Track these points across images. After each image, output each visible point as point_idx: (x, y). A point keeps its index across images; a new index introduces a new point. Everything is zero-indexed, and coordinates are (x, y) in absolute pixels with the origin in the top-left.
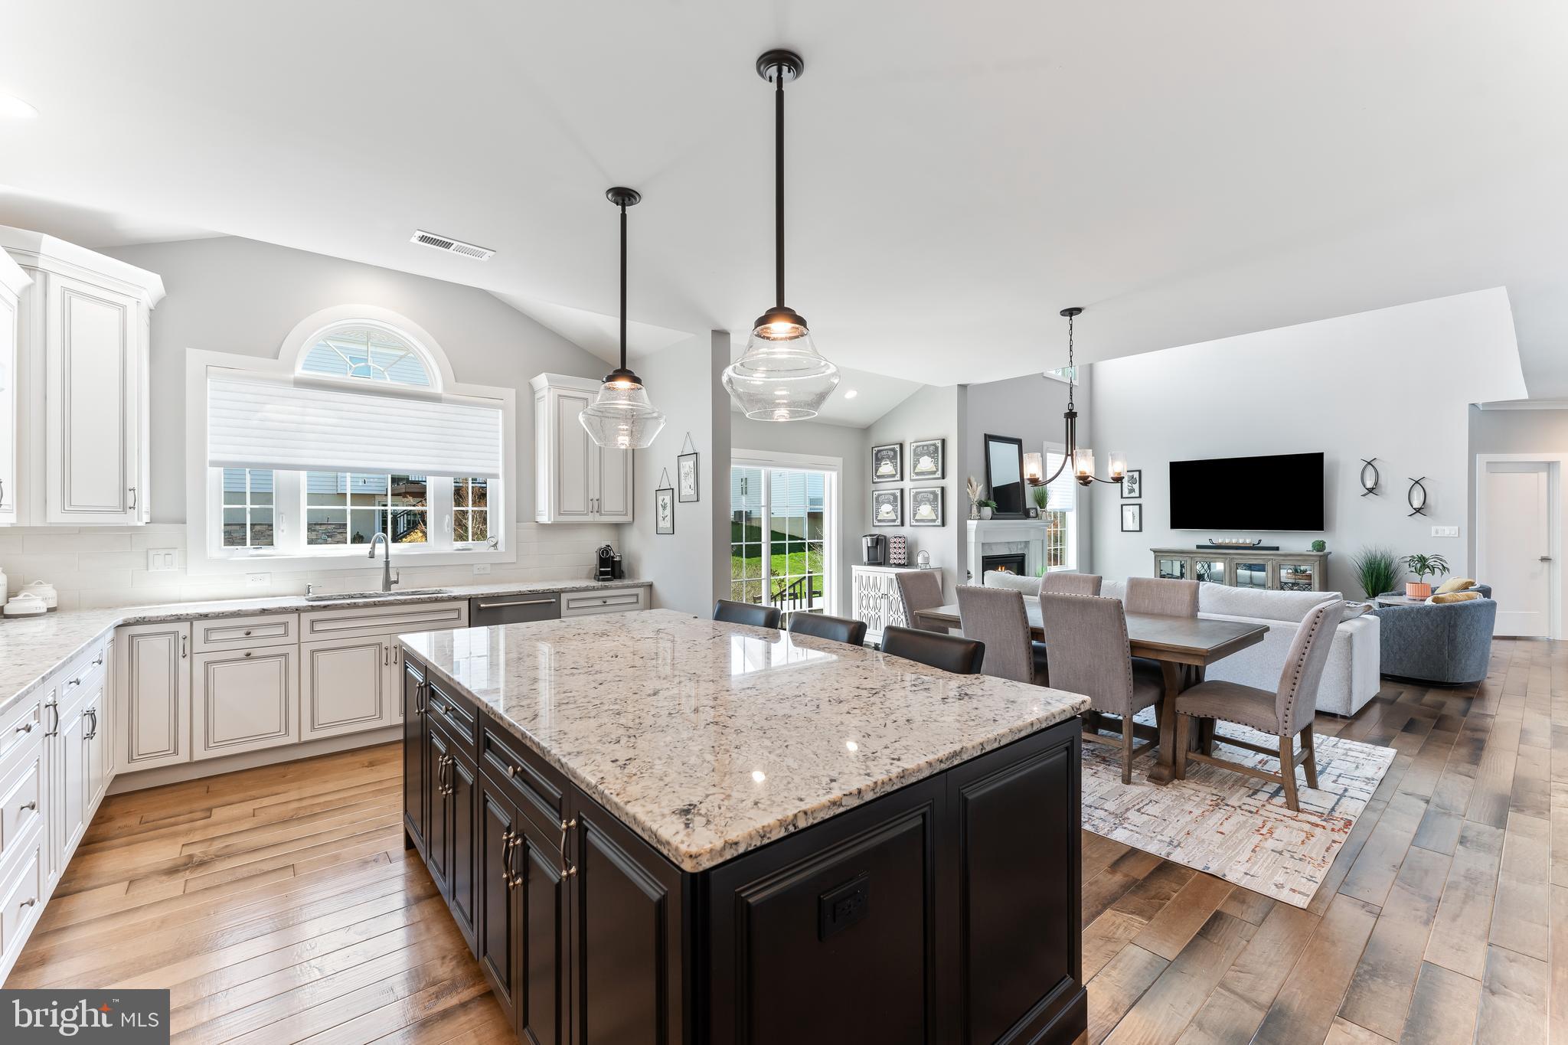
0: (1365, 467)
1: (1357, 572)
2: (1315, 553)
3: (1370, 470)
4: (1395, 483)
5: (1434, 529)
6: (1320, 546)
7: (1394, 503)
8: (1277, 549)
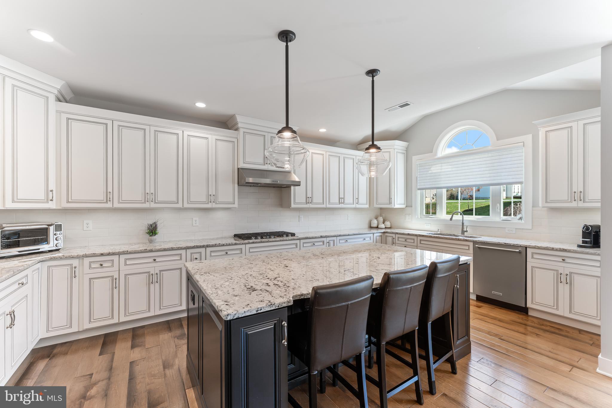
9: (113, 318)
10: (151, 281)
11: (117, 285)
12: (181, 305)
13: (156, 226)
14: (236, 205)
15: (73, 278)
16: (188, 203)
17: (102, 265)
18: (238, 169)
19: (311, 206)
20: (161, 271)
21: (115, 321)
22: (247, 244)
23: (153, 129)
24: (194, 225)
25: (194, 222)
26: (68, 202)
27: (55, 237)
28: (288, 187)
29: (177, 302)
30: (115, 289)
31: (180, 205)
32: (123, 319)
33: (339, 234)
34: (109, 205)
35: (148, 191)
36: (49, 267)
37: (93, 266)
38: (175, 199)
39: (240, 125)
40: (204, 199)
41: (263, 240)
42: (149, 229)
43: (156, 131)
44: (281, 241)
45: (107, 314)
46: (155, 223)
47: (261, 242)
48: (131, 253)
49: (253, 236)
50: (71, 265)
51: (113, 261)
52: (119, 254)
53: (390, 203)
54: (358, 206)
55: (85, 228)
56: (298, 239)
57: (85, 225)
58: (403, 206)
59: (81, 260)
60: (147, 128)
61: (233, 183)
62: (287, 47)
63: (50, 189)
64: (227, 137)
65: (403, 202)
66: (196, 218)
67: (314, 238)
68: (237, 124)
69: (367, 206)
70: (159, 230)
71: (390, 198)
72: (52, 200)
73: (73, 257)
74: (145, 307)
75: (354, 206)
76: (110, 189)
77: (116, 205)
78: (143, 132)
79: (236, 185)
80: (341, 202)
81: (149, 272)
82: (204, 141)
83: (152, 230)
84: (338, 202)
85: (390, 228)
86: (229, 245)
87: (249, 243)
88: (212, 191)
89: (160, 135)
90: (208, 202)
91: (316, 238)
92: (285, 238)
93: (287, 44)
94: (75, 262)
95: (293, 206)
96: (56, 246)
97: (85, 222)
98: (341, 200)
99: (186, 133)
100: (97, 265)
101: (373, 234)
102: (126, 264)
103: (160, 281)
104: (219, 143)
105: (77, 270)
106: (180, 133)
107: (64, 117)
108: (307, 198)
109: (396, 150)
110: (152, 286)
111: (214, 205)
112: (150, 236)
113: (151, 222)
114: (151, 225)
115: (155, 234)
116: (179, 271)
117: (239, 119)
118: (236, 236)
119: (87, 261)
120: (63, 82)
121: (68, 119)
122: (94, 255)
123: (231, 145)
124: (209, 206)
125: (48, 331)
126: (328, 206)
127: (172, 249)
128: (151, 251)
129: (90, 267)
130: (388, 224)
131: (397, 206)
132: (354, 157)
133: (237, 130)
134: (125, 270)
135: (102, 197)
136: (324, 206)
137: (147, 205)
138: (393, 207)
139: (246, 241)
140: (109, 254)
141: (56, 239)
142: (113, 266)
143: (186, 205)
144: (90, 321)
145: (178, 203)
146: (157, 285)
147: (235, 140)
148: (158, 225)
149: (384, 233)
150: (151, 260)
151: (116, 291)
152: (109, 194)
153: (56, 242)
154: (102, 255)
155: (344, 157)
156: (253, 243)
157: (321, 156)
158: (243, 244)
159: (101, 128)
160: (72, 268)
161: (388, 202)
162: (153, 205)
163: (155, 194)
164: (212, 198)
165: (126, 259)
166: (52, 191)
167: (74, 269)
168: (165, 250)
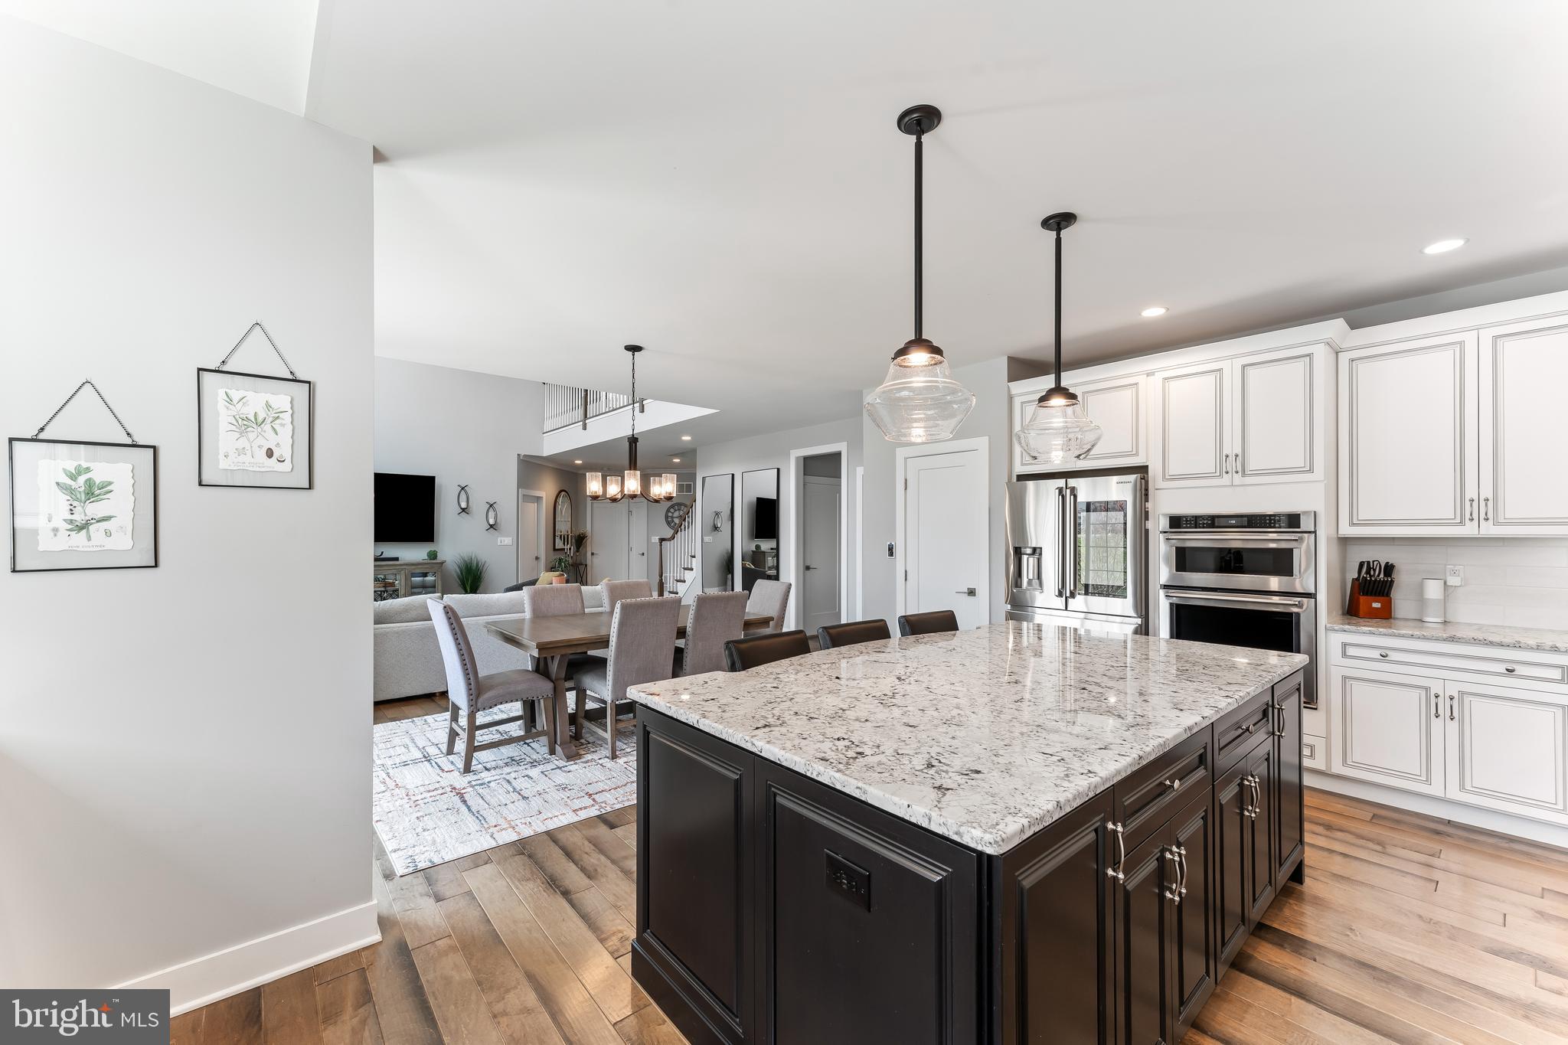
0: (460, 492)
1: (456, 571)
2: (429, 561)
3: (463, 494)
4: (478, 507)
5: (499, 539)
6: (433, 555)
7: (477, 521)
8: (397, 559)
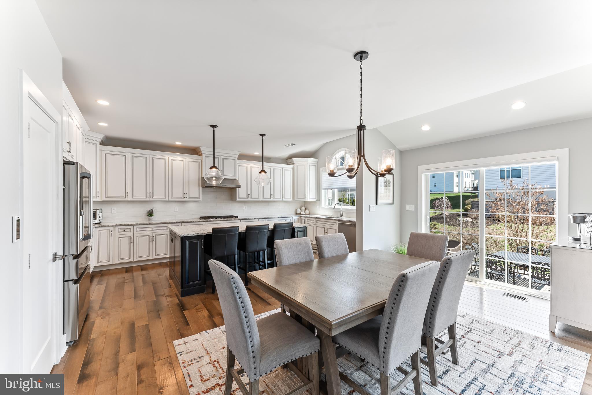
9: (130, 258)
10: (150, 240)
11: (133, 242)
12: (167, 254)
13: (153, 211)
14: (201, 199)
15: (110, 237)
16: (171, 198)
17: (124, 231)
18: (202, 178)
19: (250, 200)
20: (156, 235)
21: (131, 260)
22: (206, 221)
23: (151, 157)
24: (175, 211)
25: (175, 209)
26: (106, 198)
27: (99, 216)
28: (235, 188)
29: (165, 252)
30: (131, 244)
31: (166, 199)
32: (135, 260)
33: (267, 217)
34: (127, 199)
35: (148, 191)
36: (99, 231)
37: (120, 231)
38: (163, 196)
39: (203, 152)
40: (181, 196)
41: (216, 220)
42: (148, 213)
43: (153, 158)
44: (227, 220)
45: (128, 256)
46: (152, 210)
47: (215, 221)
48: (140, 225)
49: (210, 218)
50: (109, 230)
51: (130, 228)
52: (134, 225)
53: (305, 198)
54: (284, 200)
55: (113, 212)
56: (239, 220)
57: (113, 210)
58: (315, 200)
59: (114, 228)
60: (148, 156)
61: (199, 186)
62: (214, 131)
63: (98, 191)
64: (195, 159)
65: (315, 197)
66: (177, 208)
67: (250, 219)
68: (200, 151)
69: (291, 200)
70: (154, 213)
71: (305, 195)
72: (98, 197)
73: (110, 226)
74: (147, 254)
75: (281, 200)
76: (127, 191)
77: (131, 199)
78: (145, 158)
79: (201, 188)
80: (271, 197)
81: (149, 235)
82: (181, 162)
83: (150, 214)
84: (269, 197)
85: (309, 214)
86: (195, 222)
87: (207, 221)
88: (186, 191)
89: (155, 160)
90: (183, 198)
91: (251, 219)
92: (231, 219)
93: (214, 129)
94: (111, 229)
95: (238, 199)
96: (99, 221)
97: (113, 208)
98: (272, 196)
99: (170, 158)
100: (122, 231)
101: (293, 217)
102: (137, 231)
103: (155, 241)
104: (190, 163)
105: (112, 232)
106: (167, 158)
107: (104, 152)
108: (247, 195)
109: (309, 164)
110: (151, 243)
111: (187, 199)
112: (149, 217)
113: (150, 209)
114: (150, 211)
115: (152, 216)
116: (166, 236)
117: (202, 149)
118: (201, 218)
119: (117, 228)
120: (104, 135)
121: (106, 154)
122: (121, 225)
123: (197, 164)
124: (184, 200)
125: (98, 262)
126: (262, 200)
127: (162, 223)
128: (151, 224)
129: (119, 231)
130: (307, 212)
131: (310, 200)
132: (282, 168)
133: (201, 155)
134: (136, 234)
135: (123, 195)
136: (259, 200)
137: (147, 199)
138: (307, 200)
139: (206, 220)
140: (128, 225)
141: (99, 217)
142: (130, 231)
143: (170, 199)
144: (119, 259)
145: (165, 198)
146: (154, 243)
147: (200, 161)
148: (154, 211)
149: (300, 217)
150: (150, 229)
151: (132, 245)
152: (127, 193)
153: (99, 219)
154: (125, 225)
155: (274, 169)
156: (210, 221)
157: (258, 168)
158: (203, 222)
159: (123, 157)
160: (109, 232)
161: (304, 197)
162: (151, 199)
163: (152, 193)
164: (186, 195)
165: (137, 228)
166: (98, 192)
167: (110, 232)
168: (158, 224)
